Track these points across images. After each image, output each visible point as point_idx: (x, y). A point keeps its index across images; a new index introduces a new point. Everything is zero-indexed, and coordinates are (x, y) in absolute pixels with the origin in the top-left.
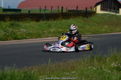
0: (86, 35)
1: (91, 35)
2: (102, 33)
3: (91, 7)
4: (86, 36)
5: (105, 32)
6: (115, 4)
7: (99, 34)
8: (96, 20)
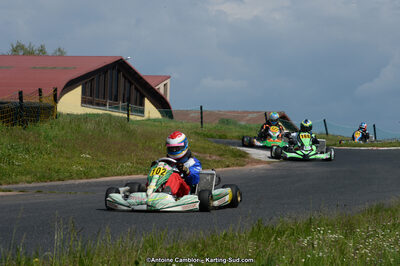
0: (17, 183)
1: (33, 185)
2: (71, 177)
3: (40, 91)
4: (16, 189)
5: (79, 175)
6: (131, 84)
7: (59, 180)
8: (52, 134)
